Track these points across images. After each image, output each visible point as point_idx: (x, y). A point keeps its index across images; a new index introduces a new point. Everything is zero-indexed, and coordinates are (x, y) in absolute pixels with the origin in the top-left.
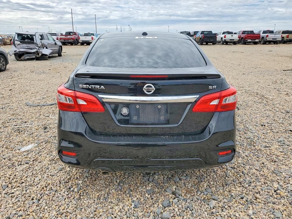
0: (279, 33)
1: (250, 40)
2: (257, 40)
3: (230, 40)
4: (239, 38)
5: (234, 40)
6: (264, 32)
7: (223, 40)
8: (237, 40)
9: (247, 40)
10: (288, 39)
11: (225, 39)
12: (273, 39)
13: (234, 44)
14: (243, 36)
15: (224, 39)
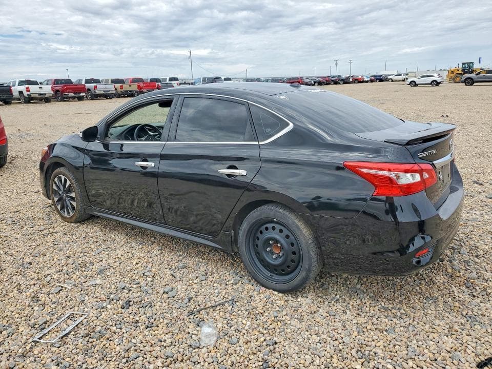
0: (107, 81)
1: (71, 94)
2: (83, 94)
3: (39, 94)
4: (53, 90)
5: (45, 94)
6: (88, 81)
7: (26, 95)
8: (51, 95)
9: (68, 95)
10: (122, 90)
11: (29, 93)
12: (104, 91)
13: (46, 102)
14: (58, 87)
15: (26, 93)
